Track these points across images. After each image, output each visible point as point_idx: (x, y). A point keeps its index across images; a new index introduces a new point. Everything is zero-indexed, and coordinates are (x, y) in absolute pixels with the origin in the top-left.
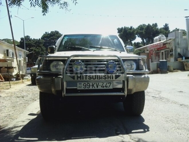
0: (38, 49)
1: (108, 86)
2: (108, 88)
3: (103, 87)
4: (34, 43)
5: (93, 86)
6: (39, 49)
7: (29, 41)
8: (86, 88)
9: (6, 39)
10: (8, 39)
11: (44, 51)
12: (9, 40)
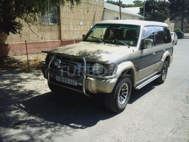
0: (161, 12)
1: (74, 83)
2: (74, 84)
3: (71, 83)
4: (158, 6)
5: (65, 80)
6: (163, 12)
7: (154, 3)
8: (61, 81)
9: (137, 1)
10: (138, 1)
11: (168, 14)
12: (140, 1)
